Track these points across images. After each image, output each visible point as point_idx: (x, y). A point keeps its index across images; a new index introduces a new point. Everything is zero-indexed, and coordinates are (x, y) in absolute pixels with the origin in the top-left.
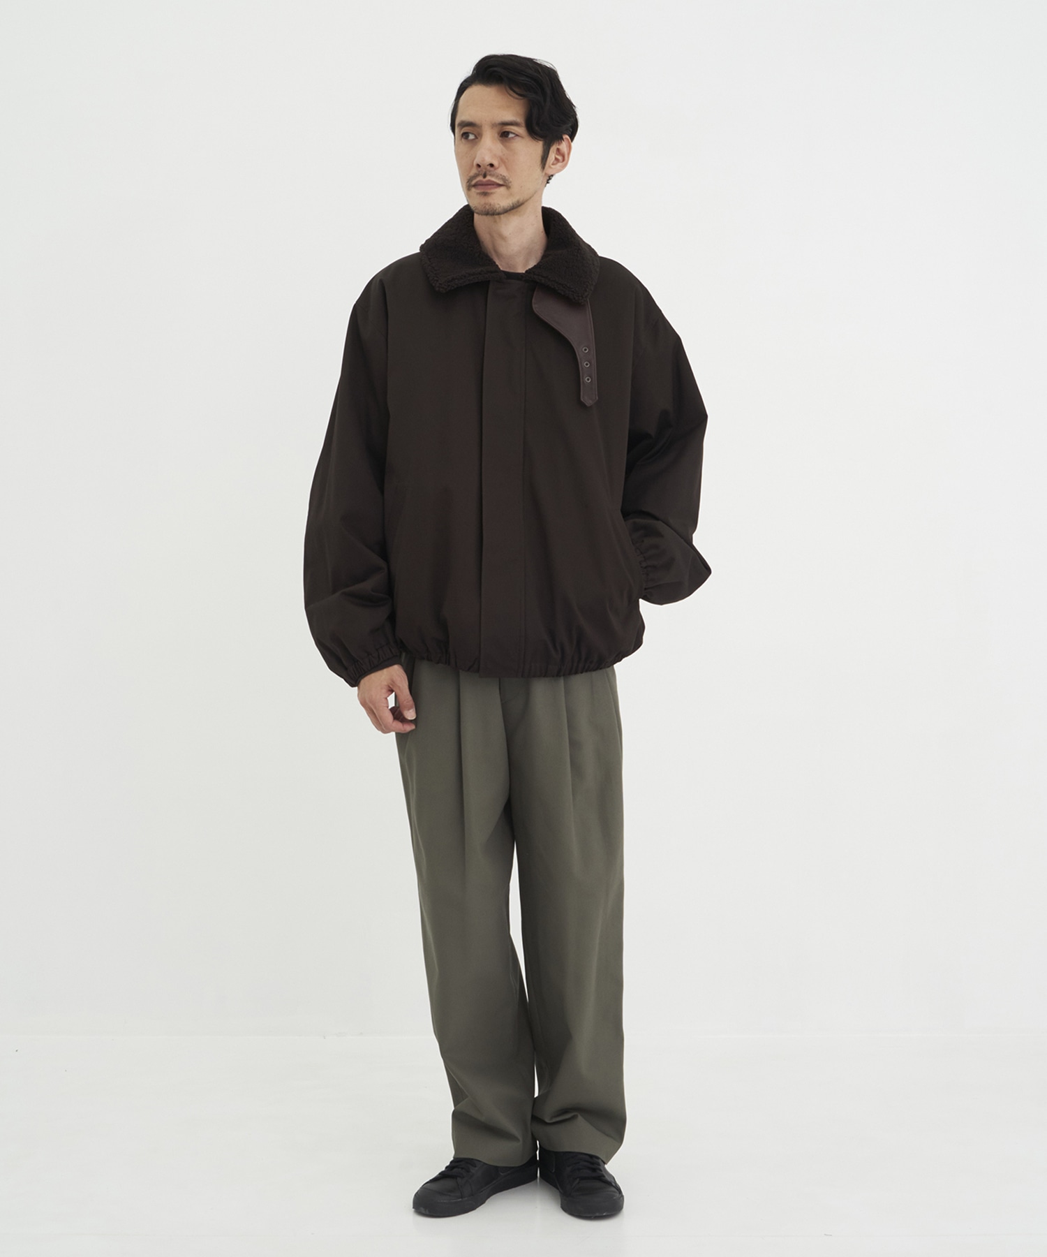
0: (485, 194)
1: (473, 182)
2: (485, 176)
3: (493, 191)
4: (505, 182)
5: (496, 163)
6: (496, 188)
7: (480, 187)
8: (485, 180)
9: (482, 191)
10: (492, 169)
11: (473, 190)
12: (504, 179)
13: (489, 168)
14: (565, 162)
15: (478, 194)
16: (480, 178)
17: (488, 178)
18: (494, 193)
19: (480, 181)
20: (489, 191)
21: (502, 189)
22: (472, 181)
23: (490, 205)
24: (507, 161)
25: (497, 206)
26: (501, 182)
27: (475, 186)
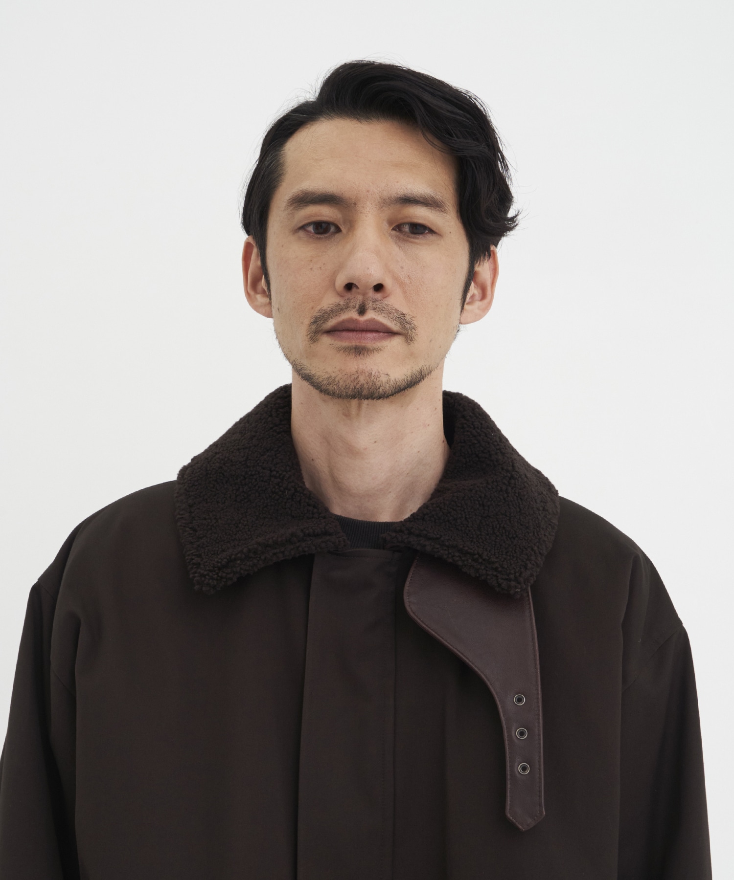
0: (359, 351)
1: (331, 323)
2: (362, 311)
3: (378, 344)
4: (404, 327)
5: (388, 283)
6: (383, 338)
7: (344, 334)
8: (363, 319)
9: (354, 343)
10: (378, 296)
11: (326, 340)
12: (401, 318)
13: (371, 294)
14: (486, 301)
15: (339, 349)
16: (353, 314)
17: (370, 315)
18: (378, 350)
19: (351, 320)
20: (369, 344)
21: (397, 342)
22: (326, 320)
23: (370, 374)
24: (407, 281)
25: (384, 379)
26: (394, 326)
27: (331, 332)
